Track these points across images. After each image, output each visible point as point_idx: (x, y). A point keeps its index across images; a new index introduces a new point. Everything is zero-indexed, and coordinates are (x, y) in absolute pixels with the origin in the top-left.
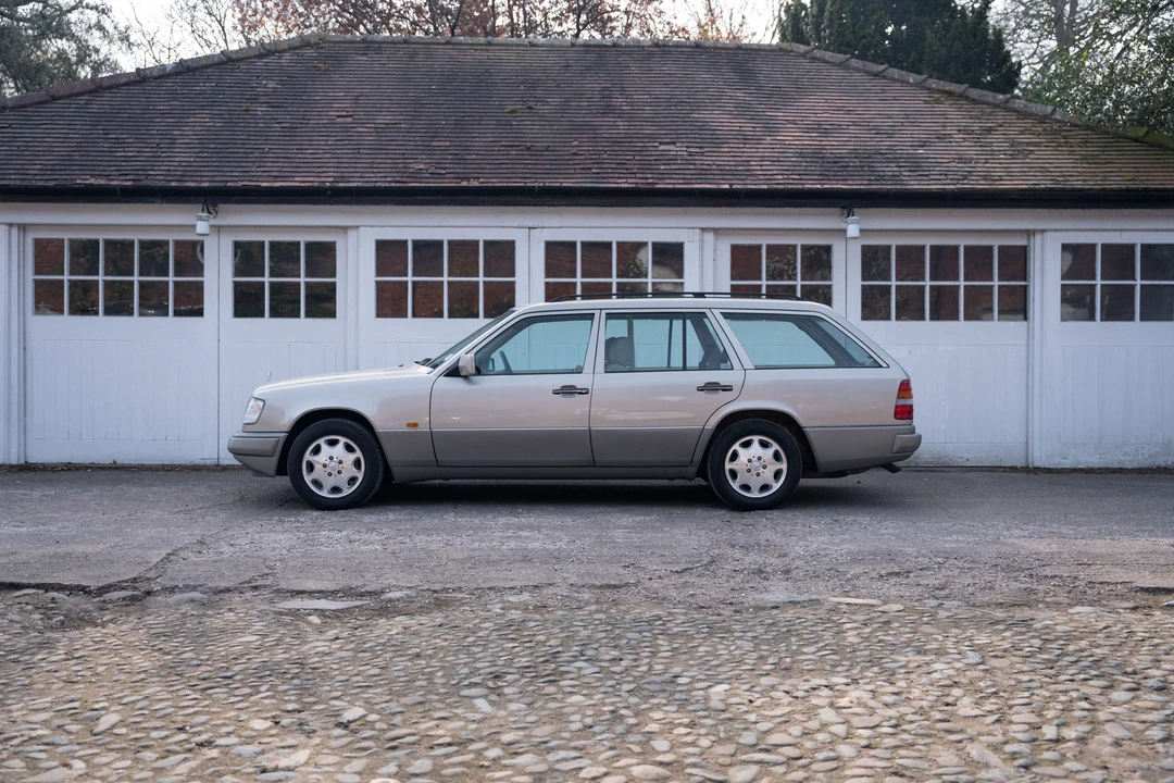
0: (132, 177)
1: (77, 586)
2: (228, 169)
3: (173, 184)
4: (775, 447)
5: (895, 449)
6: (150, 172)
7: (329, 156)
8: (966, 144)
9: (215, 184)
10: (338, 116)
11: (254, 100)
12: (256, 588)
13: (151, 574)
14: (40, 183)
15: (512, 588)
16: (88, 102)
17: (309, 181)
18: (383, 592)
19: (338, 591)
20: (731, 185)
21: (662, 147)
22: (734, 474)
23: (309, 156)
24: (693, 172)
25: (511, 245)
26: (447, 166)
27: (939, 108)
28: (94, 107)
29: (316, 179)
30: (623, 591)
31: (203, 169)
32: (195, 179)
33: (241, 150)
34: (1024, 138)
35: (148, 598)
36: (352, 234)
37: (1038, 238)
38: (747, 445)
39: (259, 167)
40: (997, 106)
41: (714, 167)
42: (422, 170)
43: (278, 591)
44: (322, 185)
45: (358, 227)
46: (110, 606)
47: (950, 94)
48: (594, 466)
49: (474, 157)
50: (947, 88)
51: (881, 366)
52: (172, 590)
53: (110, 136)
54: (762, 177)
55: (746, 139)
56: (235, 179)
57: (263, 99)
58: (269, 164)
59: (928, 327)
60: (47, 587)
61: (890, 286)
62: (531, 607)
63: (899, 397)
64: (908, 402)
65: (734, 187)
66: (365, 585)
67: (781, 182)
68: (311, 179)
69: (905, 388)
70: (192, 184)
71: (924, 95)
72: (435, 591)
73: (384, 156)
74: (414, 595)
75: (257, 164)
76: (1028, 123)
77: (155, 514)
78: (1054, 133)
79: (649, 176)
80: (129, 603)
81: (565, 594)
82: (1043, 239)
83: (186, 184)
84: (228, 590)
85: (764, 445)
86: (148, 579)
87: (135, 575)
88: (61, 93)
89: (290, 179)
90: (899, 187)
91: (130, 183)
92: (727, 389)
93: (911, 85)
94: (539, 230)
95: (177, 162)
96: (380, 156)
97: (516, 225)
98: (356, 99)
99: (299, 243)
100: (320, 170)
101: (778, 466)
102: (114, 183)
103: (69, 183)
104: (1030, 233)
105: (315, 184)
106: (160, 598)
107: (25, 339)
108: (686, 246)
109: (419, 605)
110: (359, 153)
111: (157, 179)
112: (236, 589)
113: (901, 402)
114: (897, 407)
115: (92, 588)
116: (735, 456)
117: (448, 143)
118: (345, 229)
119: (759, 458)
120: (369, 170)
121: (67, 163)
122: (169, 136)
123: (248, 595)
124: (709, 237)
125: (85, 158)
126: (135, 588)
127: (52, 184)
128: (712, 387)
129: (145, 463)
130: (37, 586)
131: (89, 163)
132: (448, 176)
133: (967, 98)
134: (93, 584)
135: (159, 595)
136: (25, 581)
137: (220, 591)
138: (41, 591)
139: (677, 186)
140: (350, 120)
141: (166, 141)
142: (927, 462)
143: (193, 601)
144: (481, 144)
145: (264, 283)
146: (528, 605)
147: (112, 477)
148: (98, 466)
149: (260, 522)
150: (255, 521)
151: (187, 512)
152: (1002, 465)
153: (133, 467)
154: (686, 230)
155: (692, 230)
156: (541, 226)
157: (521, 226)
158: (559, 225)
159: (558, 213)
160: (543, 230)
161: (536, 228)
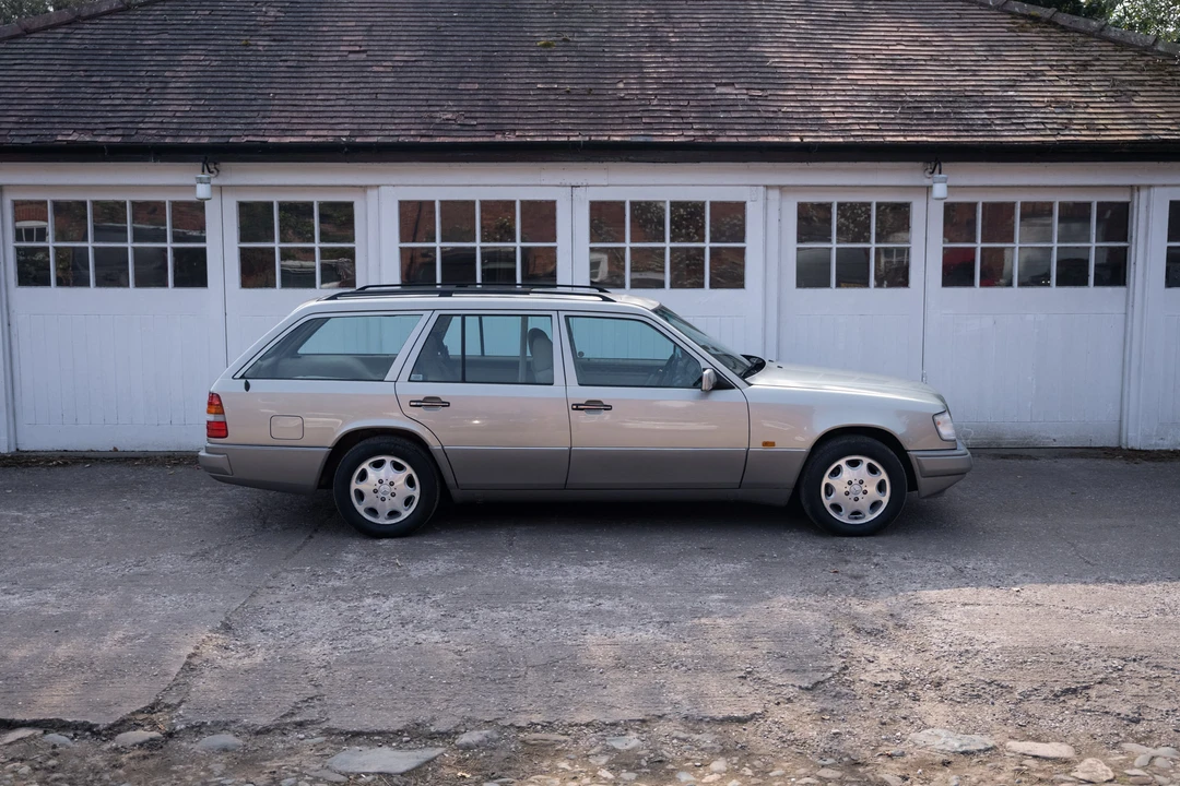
0: (121, 132)
1: (84, 724)
2: (230, 120)
3: (168, 140)
6: (141, 125)
7: (342, 102)
8: (1063, 83)
9: (216, 140)
10: (350, 52)
11: (253, 32)
12: (300, 725)
13: (172, 700)
14: (17, 140)
15: (615, 724)
16: (67, 36)
17: (324, 135)
18: (457, 733)
19: (402, 731)
20: (801, 137)
21: (719, 90)
23: (320, 103)
24: (757, 121)
25: (551, 205)
26: (478, 115)
27: (1026, 37)
28: (74, 43)
29: (331, 133)
30: (749, 727)
31: (201, 120)
32: (192, 133)
33: (243, 97)
34: (1125, 75)
35: (171, 742)
36: (372, 194)
37: (1143, 194)
39: (264, 117)
40: (1089, 35)
41: (781, 115)
42: (449, 120)
43: (329, 732)
44: (337, 140)
45: (378, 186)
46: (124, 758)
47: (1036, 20)
49: (507, 103)
50: (1033, 13)
52: (198, 729)
53: (94, 79)
54: (835, 128)
55: (813, 80)
56: (238, 133)
57: (264, 31)
58: (276, 114)
60: (47, 725)
61: (974, 249)
62: (644, 763)
65: (806, 140)
66: (433, 719)
67: (858, 134)
68: (325, 133)
70: (190, 140)
71: (1006, 21)
72: (521, 729)
73: (405, 103)
74: (496, 736)
75: (262, 114)
76: (1127, 55)
77: (168, 562)
78: (1160, 68)
79: (708, 126)
80: (147, 753)
81: (682, 735)
82: (1149, 196)
83: (183, 140)
84: (267, 731)
86: (168, 706)
87: (152, 701)
88: (35, 26)
89: (301, 133)
90: (992, 139)
91: (119, 139)
93: (990, 8)
94: (584, 188)
95: (172, 113)
96: (401, 103)
97: (557, 183)
98: (369, 29)
99: (312, 203)
100: (333, 121)
102: (101, 139)
103: (48, 139)
104: (1134, 189)
105: (330, 140)
106: (184, 744)
107: (8, 314)
108: (749, 206)
109: (504, 754)
110: (376, 99)
111: (149, 134)
112: (277, 727)
115: (101, 727)
117: (477, 86)
118: (364, 188)
120: (389, 121)
121: (45, 114)
122: (160, 79)
123: (294, 736)
124: (774, 195)
125: (66, 107)
126: (154, 725)
127: (29, 141)
129: (150, 450)
130: (34, 724)
131: (71, 114)
132: (480, 127)
133: (1055, 25)
134: (102, 721)
135: (182, 739)
136: (19, 717)
137: (258, 733)
138: (40, 732)
139: (741, 140)
140: (364, 56)
141: (157, 85)
142: (1011, 443)
143: (225, 750)
144: (515, 87)
145: (274, 248)
146: (640, 757)
147: (114, 478)
148: (97, 455)
149: (290, 576)
150: (284, 574)
151: (204, 555)
152: (1093, 445)
153: (137, 459)
154: (749, 187)
155: (755, 188)
156: (585, 184)
157: (563, 184)
158: (606, 183)
159: (605, 169)
160: (588, 188)
161: (579, 186)
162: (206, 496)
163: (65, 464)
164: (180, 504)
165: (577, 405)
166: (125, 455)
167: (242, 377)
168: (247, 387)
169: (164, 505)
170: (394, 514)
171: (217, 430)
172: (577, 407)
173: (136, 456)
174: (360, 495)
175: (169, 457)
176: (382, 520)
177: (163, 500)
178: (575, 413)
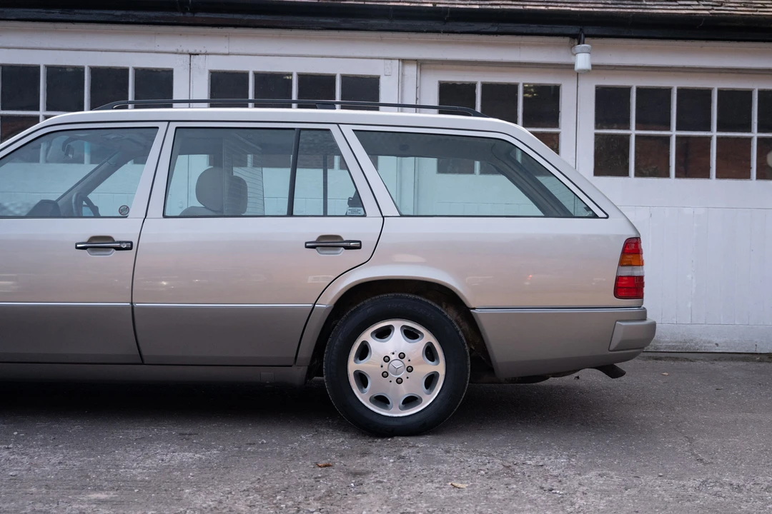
4: (427, 337)
5: (614, 344)
20: (433, 4)
22: (362, 379)
25: (167, 74)
38: (384, 334)
48: (143, 364)
51: (595, 216)
59: (673, 187)
61: (628, 136)
63: (622, 264)
64: (636, 272)
65: (439, 6)
67: (496, 3)
69: (632, 250)
85: (411, 334)
90: (641, 11)
92: (355, 246)
94: (202, 56)
97: (173, 49)
101: (430, 367)
108: (383, 82)
113: (626, 271)
114: (619, 279)
116: (364, 352)
119: (402, 356)
124: (411, 70)
128: (328, 243)
142: (669, 347)
152: (758, 351)
154: (383, 61)
155: (389, 61)
156: (203, 51)
157: (180, 50)
158: (226, 51)
159: (226, 36)
160: (207, 56)
161: (198, 54)
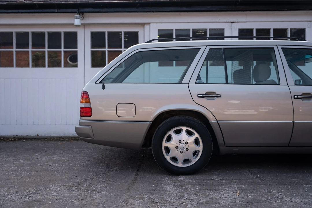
0: (44, 0)
3: (63, 2)
9: (82, 2)
17: (129, 0)
25: (222, 30)
32: (73, 0)
36: (147, 27)
44: (134, 1)
45: (149, 24)
56: (92, 0)
83: (69, 2)
91: (43, 2)
94: (236, 23)
97: (225, 21)
99: (121, 32)
102: (35, 2)
103: (13, 3)
105: (131, 1)
108: (307, 30)
111: (55, 1)
118: (143, 25)
129: (52, 135)
145: (105, 51)
147: (34, 145)
148: (30, 137)
149: (136, 202)
150: (131, 201)
151: (78, 186)
153: (46, 138)
154: (307, 22)
155: (309, 22)
156: (237, 21)
157: (228, 21)
158: (246, 21)
159: (246, 15)
160: (238, 23)
161: (234, 22)
162: (76, 153)
163: (15, 140)
164: (63, 157)
165: (297, 96)
166: (41, 137)
167: (100, 82)
168: (104, 87)
169: (56, 157)
170: (186, 161)
171: (86, 112)
172: (297, 97)
173: (46, 137)
174: (168, 150)
175: (60, 138)
176: (180, 165)
177: (56, 154)
178: (295, 101)
